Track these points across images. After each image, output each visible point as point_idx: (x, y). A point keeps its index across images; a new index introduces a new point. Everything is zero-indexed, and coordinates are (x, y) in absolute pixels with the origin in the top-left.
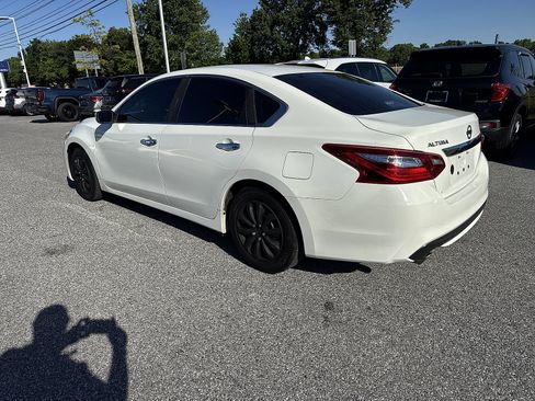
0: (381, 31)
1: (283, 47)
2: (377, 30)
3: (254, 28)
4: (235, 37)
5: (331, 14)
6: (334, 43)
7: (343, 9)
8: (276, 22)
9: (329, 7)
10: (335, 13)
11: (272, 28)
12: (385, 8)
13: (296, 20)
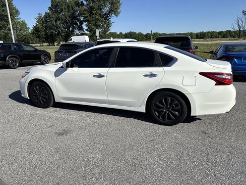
0: (107, 26)
1: (62, 31)
2: (105, 26)
3: (46, 21)
4: (36, 25)
5: (85, 17)
6: (87, 30)
7: (90, 16)
8: (58, 19)
9: (84, 14)
10: (87, 17)
11: (56, 21)
12: (108, 17)
13: (68, 18)
